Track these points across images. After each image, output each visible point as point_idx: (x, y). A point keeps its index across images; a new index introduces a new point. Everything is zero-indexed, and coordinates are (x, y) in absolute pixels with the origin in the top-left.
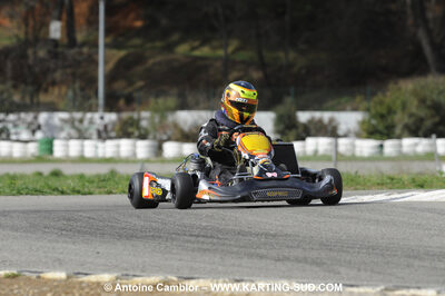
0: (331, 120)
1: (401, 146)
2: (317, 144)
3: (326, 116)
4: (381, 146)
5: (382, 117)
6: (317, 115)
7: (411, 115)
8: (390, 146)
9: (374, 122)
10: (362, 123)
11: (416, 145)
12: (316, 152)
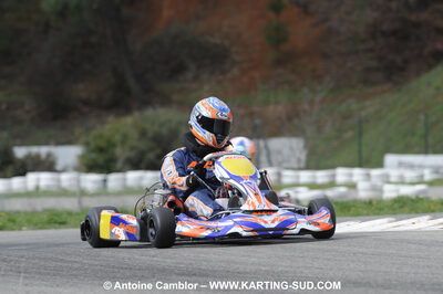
0: (49, 155)
1: (125, 180)
2: (38, 180)
3: (43, 150)
4: (105, 181)
5: (101, 150)
6: (35, 150)
7: (132, 148)
8: (114, 180)
9: (94, 156)
10: (82, 157)
11: (141, 178)
12: (37, 188)
